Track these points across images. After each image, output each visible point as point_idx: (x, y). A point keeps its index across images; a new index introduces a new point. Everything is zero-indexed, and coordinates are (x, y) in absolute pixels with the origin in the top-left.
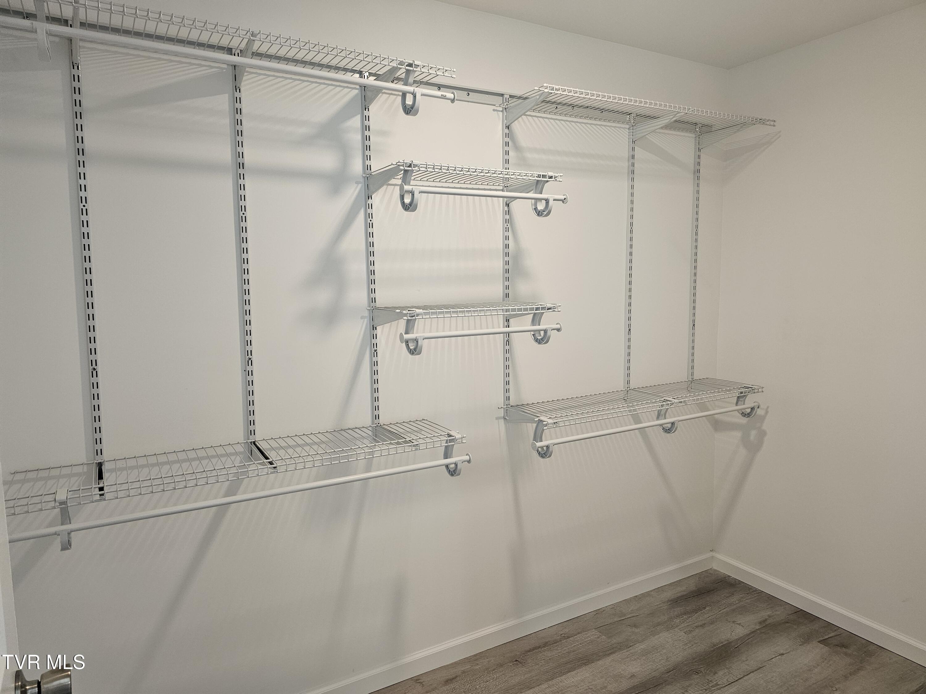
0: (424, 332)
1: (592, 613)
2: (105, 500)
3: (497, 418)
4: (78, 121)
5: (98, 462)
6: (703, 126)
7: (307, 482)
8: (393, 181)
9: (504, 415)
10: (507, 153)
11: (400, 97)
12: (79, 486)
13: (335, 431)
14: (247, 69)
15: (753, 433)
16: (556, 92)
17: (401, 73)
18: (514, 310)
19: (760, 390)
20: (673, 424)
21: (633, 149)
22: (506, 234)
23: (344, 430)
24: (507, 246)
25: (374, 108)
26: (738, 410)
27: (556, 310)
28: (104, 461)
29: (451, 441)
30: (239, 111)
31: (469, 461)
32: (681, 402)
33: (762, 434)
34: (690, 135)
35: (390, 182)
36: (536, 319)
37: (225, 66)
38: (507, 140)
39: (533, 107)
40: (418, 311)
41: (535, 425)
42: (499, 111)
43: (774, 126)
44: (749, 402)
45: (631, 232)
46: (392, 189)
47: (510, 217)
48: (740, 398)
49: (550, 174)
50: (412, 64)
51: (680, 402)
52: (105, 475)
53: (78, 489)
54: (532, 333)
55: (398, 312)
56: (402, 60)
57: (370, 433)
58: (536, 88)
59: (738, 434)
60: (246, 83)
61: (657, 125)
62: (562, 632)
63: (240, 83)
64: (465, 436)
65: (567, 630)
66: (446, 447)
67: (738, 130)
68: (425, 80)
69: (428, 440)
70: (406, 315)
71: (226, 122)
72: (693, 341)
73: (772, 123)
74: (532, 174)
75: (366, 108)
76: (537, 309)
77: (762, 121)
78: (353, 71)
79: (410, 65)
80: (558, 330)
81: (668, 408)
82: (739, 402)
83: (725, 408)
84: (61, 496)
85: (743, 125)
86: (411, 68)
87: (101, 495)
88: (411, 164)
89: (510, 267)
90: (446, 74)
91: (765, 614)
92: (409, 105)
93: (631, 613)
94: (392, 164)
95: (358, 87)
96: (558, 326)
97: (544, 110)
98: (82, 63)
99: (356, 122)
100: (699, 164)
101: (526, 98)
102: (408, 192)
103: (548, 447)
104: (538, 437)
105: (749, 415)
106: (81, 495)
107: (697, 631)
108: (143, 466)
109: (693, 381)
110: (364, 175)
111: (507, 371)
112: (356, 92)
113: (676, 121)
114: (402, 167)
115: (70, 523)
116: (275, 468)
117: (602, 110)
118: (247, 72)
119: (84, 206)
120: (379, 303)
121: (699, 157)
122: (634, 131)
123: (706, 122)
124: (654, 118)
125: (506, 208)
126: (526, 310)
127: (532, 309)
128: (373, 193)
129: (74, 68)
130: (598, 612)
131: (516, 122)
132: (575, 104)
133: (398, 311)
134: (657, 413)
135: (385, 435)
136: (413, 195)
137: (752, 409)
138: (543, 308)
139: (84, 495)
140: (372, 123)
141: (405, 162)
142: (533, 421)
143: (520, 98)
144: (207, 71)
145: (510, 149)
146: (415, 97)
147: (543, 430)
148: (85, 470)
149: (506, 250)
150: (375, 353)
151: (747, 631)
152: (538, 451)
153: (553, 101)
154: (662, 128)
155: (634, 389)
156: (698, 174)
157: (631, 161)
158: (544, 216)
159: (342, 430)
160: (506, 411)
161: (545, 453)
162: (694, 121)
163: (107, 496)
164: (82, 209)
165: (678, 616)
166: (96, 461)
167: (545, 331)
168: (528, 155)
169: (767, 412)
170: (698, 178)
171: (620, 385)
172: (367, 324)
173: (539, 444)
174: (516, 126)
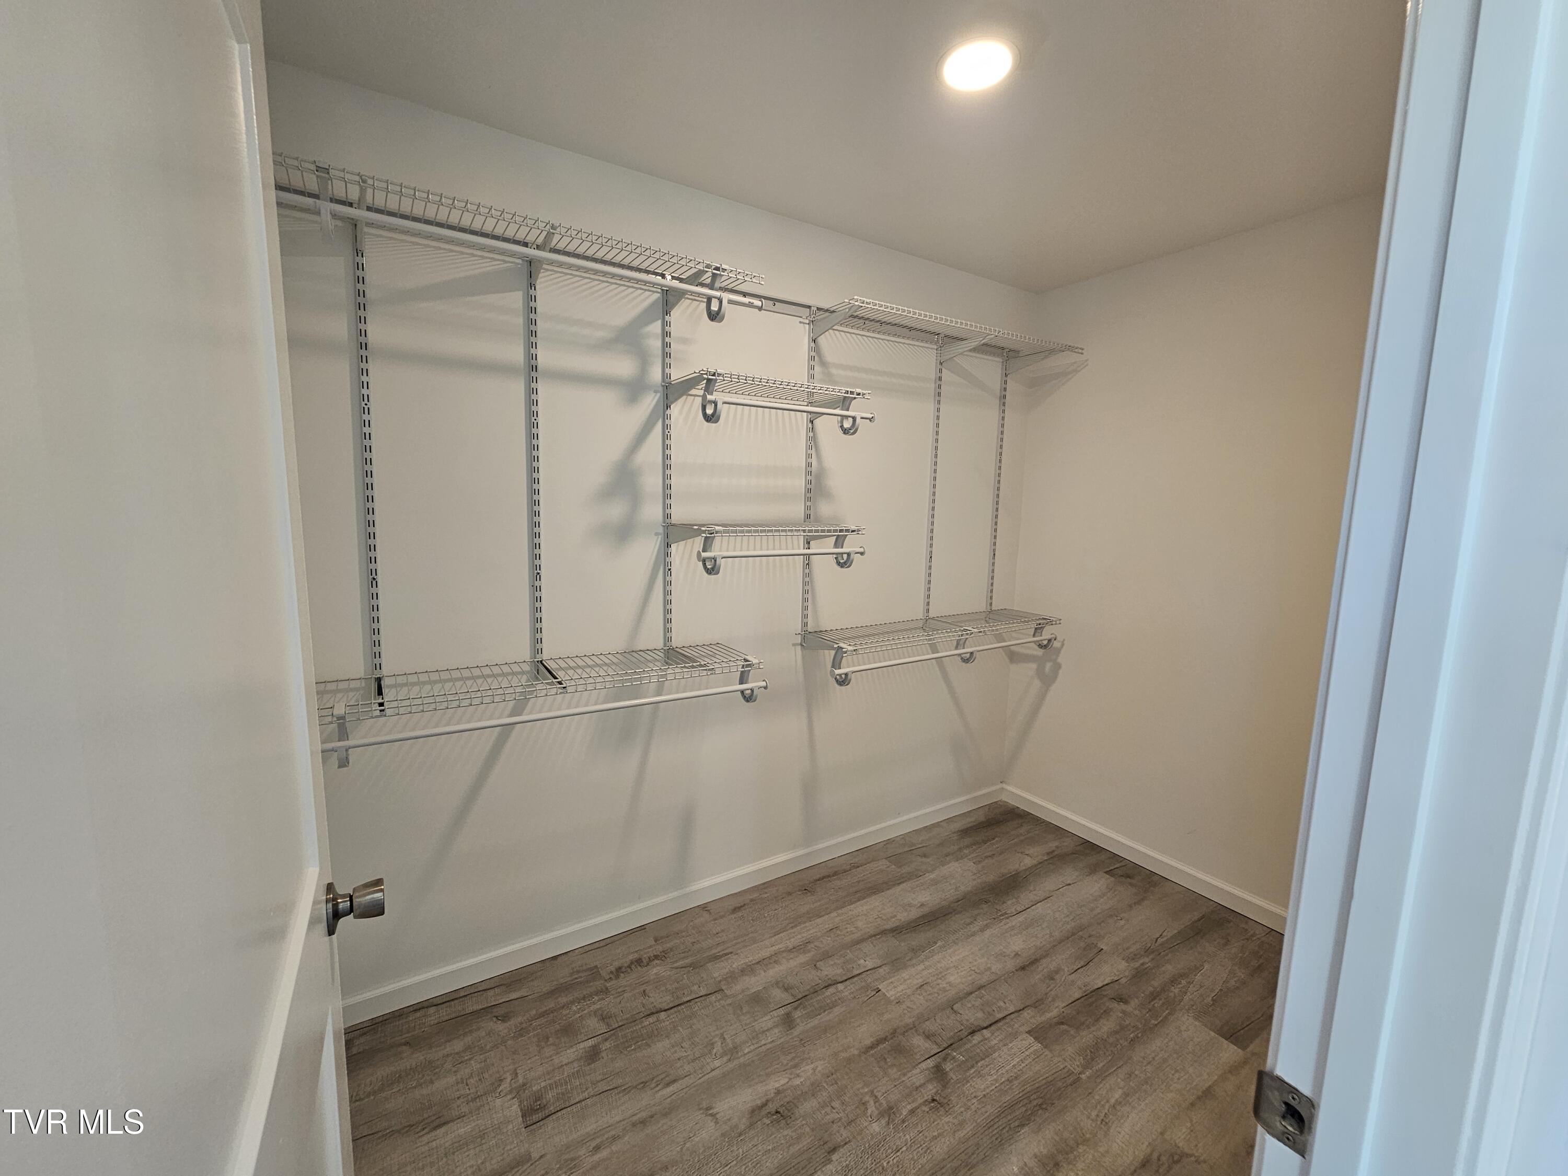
0: (720, 551)
1: (882, 843)
2: (385, 716)
3: (794, 645)
4: (361, 313)
5: (376, 676)
6: (1011, 350)
7: (595, 705)
8: (693, 392)
9: (801, 641)
10: (813, 368)
11: (705, 304)
12: (357, 700)
13: (625, 652)
14: (545, 266)
15: (1048, 665)
16: (867, 306)
17: (707, 278)
18: (817, 531)
19: (1058, 622)
20: (972, 653)
21: (941, 371)
22: (810, 452)
23: (635, 652)
24: (810, 465)
25: (676, 314)
26: (1035, 642)
27: (860, 532)
28: (383, 676)
29: (748, 666)
30: (533, 310)
31: (766, 688)
32: (981, 632)
33: (1057, 667)
34: (997, 359)
35: (690, 393)
36: (839, 542)
37: (520, 261)
38: (813, 354)
39: (841, 321)
40: (717, 528)
41: (833, 652)
42: (806, 324)
43: (1082, 354)
44: (1046, 635)
45: (936, 456)
46: (691, 401)
47: (814, 434)
48: (1038, 630)
49: (858, 390)
50: (719, 268)
51: (979, 632)
52: (385, 691)
53: (357, 704)
54: (835, 556)
55: (695, 529)
56: (708, 263)
57: (662, 655)
58: (846, 300)
59: (1034, 666)
60: (544, 281)
61: (966, 347)
62: (852, 862)
63: (536, 281)
64: (762, 661)
65: (857, 860)
66: (742, 672)
67: (1046, 357)
68: (730, 287)
69: (724, 665)
70: (704, 532)
71: (519, 321)
72: (993, 571)
73: (1080, 351)
74: (840, 390)
75: (667, 313)
76: (841, 531)
77: (1071, 348)
78: (656, 274)
79: (717, 269)
80: (862, 554)
81: (967, 638)
82: (1036, 634)
83: (1020, 639)
84: (339, 710)
85: (1052, 352)
86: (718, 272)
87: (381, 711)
88: (715, 373)
89: (812, 487)
90: (754, 280)
91: (1053, 845)
92: (715, 311)
93: (921, 844)
94: (695, 373)
95: (660, 291)
96: (862, 550)
97: (851, 325)
98: (367, 251)
99: (657, 327)
100: (1005, 389)
101: (834, 311)
102: (711, 402)
103: (846, 674)
104: (836, 664)
105: (1045, 647)
106: (360, 710)
107: (986, 861)
108: (424, 683)
109: (991, 611)
110: (663, 384)
111: (806, 596)
112: (656, 296)
113: (983, 345)
114: (705, 376)
115: (348, 740)
116: (564, 688)
117: (910, 329)
118: (545, 269)
119: (366, 404)
120: (675, 519)
121: (1006, 382)
122: (942, 352)
123: (1012, 347)
124: (962, 340)
125: (810, 425)
126: (829, 531)
127: (835, 531)
128: (672, 403)
129: (357, 256)
130: (889, 842)
131: (823, 336)
132: (883, 320)
133: (695, 527)
134: (955, 643)
135: (677, 658)
136: (716, 406)
137: (1050, 641)
138: (847, 531)
139: (363, 710)
140: (673, 330)
141: (709, 370)
142: (832, 648)
143: (827, 310)
144: (501, 266)
145: (816, 363)
146: (721, 302)
147: (843, 657)
148: (363, 685)
149: (809, 469)
150: (669, 572)
151: (1035, 862)
152: (836, 679)
153: (861, 316)
154: (970, 350)
155: (933, 618)
156: (1003, 400)
157: (938, 382)
158: (851, 435)
159: (633, 651)
160: (804, 638)
161: (843, 681)
162: (1002, 345)
163: (388, 712)
164: (364, 408)
165: (967, 847)
166: (374, 676)
167: (849, 554)
168: (834, 371)
169: (1063, 645)
170: (1004, 404)
171: (920, 615)
172: (661, 542)
173: (837, 672)
174: (822, 340)
